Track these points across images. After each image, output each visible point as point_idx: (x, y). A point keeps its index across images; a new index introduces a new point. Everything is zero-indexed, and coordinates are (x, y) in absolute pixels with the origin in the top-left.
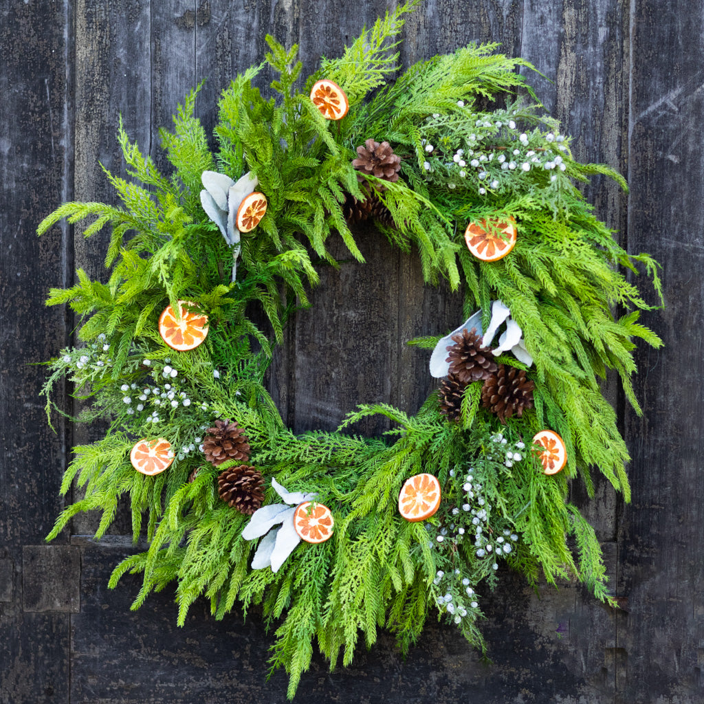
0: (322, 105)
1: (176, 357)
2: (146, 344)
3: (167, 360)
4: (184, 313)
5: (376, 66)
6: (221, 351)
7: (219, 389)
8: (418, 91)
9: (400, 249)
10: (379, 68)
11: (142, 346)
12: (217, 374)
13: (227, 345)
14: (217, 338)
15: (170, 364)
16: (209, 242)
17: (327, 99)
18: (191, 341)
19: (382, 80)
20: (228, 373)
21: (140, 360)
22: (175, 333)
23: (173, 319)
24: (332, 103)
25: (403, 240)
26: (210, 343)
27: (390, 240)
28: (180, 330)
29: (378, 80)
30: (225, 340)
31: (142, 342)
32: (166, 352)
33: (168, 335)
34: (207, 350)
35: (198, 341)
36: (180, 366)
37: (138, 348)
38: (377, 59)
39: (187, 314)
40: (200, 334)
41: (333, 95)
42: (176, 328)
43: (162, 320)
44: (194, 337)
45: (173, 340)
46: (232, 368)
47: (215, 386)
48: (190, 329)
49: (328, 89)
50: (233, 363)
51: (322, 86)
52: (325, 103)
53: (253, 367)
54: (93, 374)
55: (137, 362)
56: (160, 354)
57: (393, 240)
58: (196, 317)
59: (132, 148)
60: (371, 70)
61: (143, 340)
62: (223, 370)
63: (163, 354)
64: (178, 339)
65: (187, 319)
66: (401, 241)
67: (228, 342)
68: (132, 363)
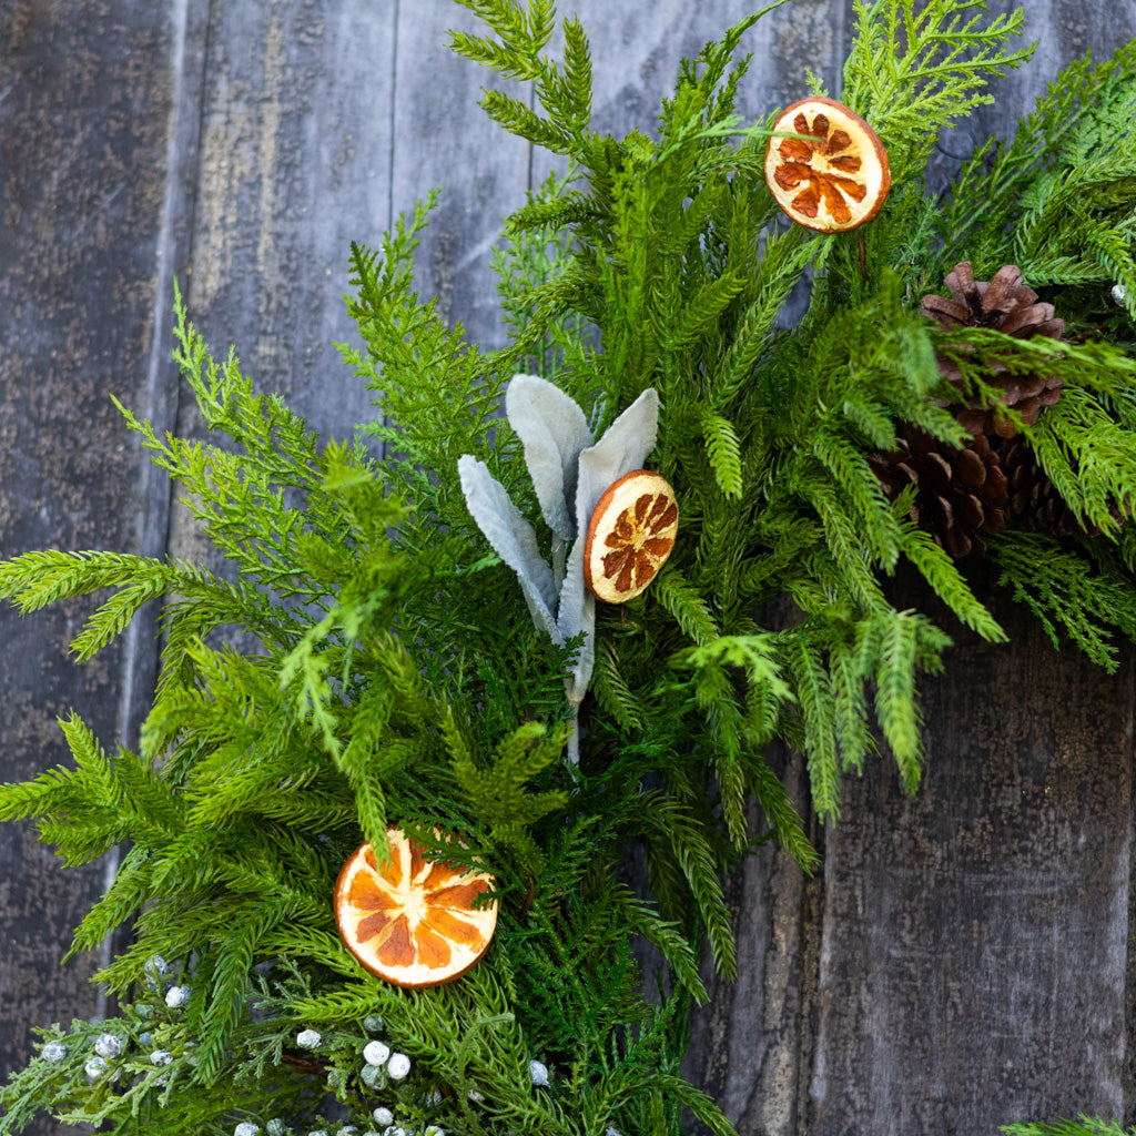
0: (805, 184)
1: (401, 1013)
2: (302, 980)
3: (371, 1023)
4: (416, 867)
5: (959, 50)
6: (549, 997)
7: (548, 1115)
8: (1087, 156)
9: (1085, 654)
10: (968, 55)
11: (290, 989)
12: (539, 1072)
13: (566, 981)
14: (532, 958)
15: (381, 1036)
16: (487, 645)
17: (819, 163)
18: (440, 956)
19: (983, 91)
20: (576, 1068)
21: (286, 1033)
22: (389, 930)
23: (383, 885)
24: (834, 171)
25: (1092, 629)
26: (504, 964)
27: (1050, 628)
28: (403, 920)
29: (968, 93)
30: (558, 963)
31: (289, 974)
32: (367, 998)
33: (363, 936)
34: (499, 991)
35: (462, 956)
36: (416, 1039)
37: (276, 994)
38: (959, 27)
39: (428, 868)
40: (470, 933)
41: (839, 142)
42: (394, 914)
43: (346, 886)
44: (451, 943)
45: (381, 952)
46: (587, 1054)
47: (536, 1105)
48: (437, 917)
49: (821, 124)
50: (590, 1038)
51: (801, 120)
52: (813, 176)
53: (656, 1047)
54: (136, 1093)
55: (276, 1041)
56: (346, 1004)
57: (1061, 628)
58: (454, 880)
59: (220, 374)
60: (943, 65)
61: (292, 966)
62: (559, 1062)
63: (359, 1003)
64: (399, 948)
65: (427, 884)
66: (1086, 634)
67: (568, 969)
68: (261, 1046)
